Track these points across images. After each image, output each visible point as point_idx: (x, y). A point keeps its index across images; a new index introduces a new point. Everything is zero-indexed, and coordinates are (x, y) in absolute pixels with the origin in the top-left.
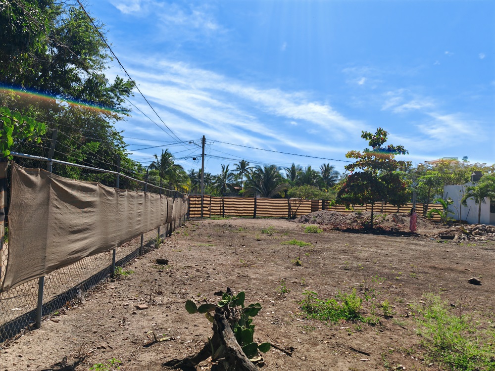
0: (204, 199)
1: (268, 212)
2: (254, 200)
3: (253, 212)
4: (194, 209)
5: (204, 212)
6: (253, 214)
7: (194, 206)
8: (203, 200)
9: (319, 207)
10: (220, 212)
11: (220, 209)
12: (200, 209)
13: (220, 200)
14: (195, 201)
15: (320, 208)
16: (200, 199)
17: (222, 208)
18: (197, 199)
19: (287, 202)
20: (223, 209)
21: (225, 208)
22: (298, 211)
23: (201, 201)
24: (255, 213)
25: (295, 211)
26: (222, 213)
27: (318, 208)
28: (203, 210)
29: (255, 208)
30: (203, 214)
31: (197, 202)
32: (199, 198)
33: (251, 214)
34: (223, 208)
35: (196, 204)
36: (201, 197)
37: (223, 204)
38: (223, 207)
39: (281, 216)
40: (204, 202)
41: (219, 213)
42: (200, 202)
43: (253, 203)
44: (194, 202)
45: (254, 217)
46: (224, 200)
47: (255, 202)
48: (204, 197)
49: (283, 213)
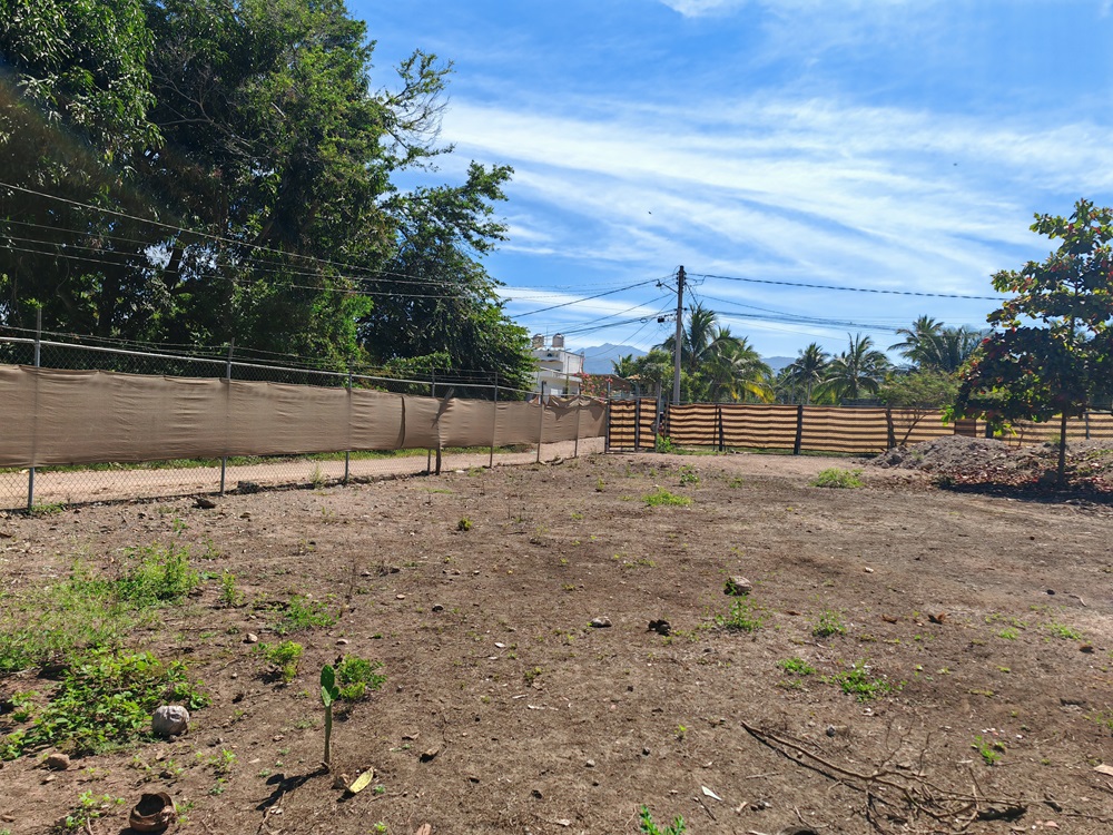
0: (643, 407)
1: (834, 442)
2: (796, 412)
3: (794, 439)
4: (619, 430)
5: (642, 437)
6: (793, 446)
7: (620, 422)
8: (640, 410)
9: (978, 428)
10: (714, 439)
11: (715, 433)
12: (633, 430)
13: (713, 411)
14: (623, 411)
15: (981, 432)
16: (633, 407)
17: (717, 430)
18: (625, 408)
19: (884, 415)
20: (721, 433)
21: (725, 430)
22: (910, 438)
23: (634, 411)
24: (798, 443)
25: (903, 437)
26: (717, 442)
27: (976, 432)
28: (640, 433)
29: (799, 430)
30: (640, 440)
31: (626, 415)
32: (630, 404)
33: (788, 446)
34: (721, 430)
35: (623, 418)
36: (635, 404)
37: (720, 420)
38: (721, 427)
39: (863, 450)
40: (642, 414)
41: (711, 442)
42: (633, 415)
43: (795, 419)
44: (620, 415)
45: (796, 452)
46: (723, 410)
47: (800, 416)
48: (640, 403)
49: (868, 443)
